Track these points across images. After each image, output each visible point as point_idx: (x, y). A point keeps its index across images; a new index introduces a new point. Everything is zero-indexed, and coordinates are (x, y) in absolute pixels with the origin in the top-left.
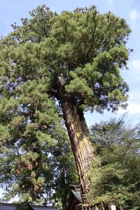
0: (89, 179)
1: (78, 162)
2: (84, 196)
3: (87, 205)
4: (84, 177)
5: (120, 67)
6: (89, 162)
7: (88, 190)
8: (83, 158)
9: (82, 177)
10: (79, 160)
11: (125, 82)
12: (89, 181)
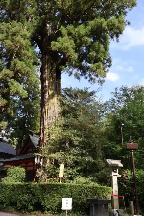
0: (49, 135)
1: (43, 118)
2: (40, 148)
3: (41, 155)
4: (45, 132)
5: (112, 37)
6: (53, 120)
7: (45, 144)
8: (49, 116)
9: (43, 132)
10: (44, 116)
11: (110, 57)
12: (48, 137)
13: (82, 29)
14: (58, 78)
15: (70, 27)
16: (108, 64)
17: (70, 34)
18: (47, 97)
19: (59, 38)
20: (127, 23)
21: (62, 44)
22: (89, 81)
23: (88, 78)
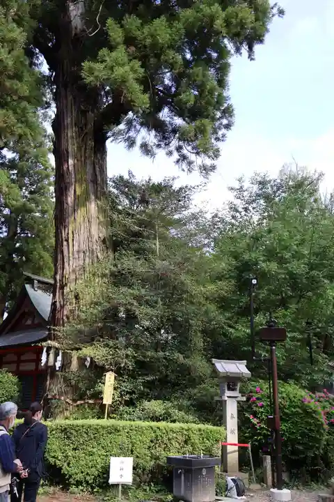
0: (77, 297)
1: (62, 252)
2: (54, 330)
3: (57, 345)
4: (66, 290)
6: (87, 261)
7: (68, 318)
8: (76, 248)
9: (62, 287)
10: (65, 248)
11: (231, 106)
12: (74, 301)
13: (161, 29)
14: (100, 150)
15: (132, 21)
16: (225, 122)
17: (129, 41)
18: (70, 200)
19: (104, 52)
20: (275, 11)
21: (112, 68)
22: (178, 161)
23: (176, 156)
